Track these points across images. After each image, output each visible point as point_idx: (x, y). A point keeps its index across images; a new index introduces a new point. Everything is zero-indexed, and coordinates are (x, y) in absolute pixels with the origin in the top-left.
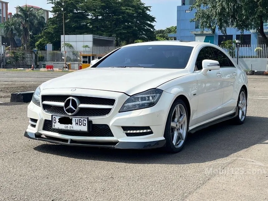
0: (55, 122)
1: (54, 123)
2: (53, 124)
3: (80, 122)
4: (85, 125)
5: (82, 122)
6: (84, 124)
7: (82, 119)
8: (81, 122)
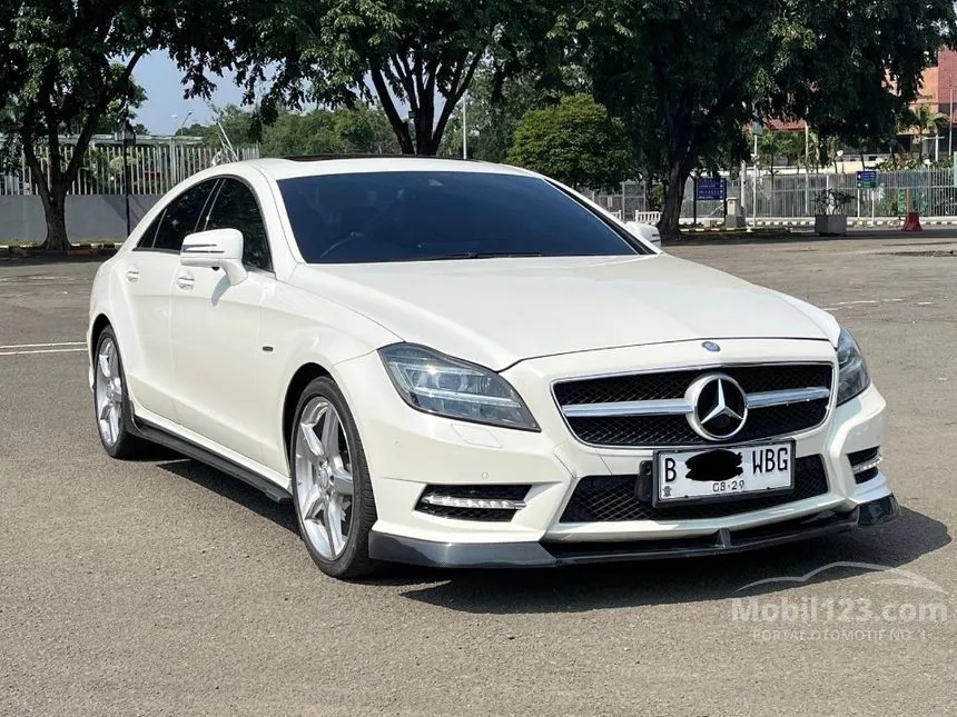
0: (671, 475)
1: (668, 480)
2: (664, 484)
3: (767, 460)
4: (785, 468)
5: (775, 459)
6: (783, 466)
7: (775, 448)
8: (771, 460)
